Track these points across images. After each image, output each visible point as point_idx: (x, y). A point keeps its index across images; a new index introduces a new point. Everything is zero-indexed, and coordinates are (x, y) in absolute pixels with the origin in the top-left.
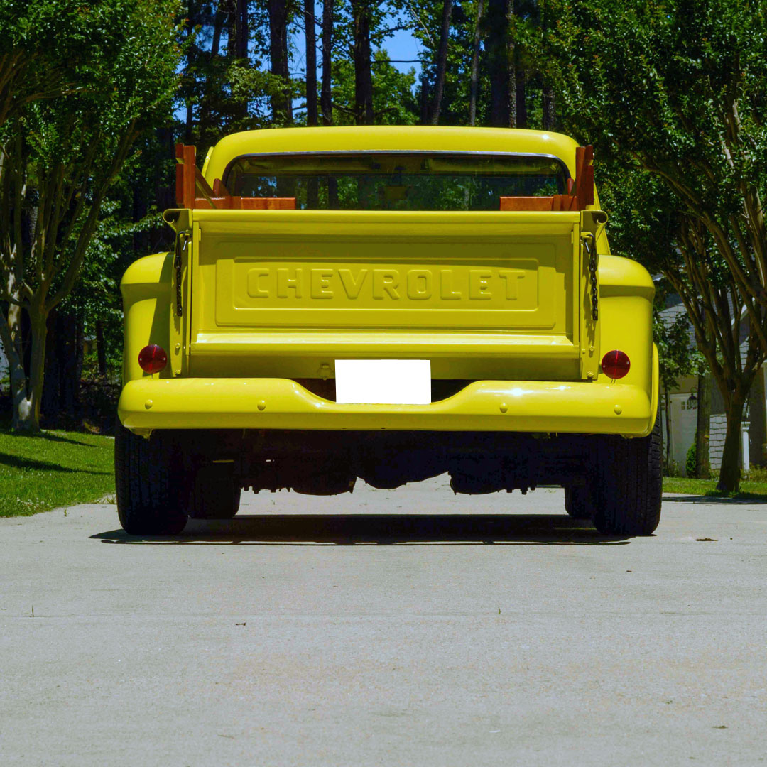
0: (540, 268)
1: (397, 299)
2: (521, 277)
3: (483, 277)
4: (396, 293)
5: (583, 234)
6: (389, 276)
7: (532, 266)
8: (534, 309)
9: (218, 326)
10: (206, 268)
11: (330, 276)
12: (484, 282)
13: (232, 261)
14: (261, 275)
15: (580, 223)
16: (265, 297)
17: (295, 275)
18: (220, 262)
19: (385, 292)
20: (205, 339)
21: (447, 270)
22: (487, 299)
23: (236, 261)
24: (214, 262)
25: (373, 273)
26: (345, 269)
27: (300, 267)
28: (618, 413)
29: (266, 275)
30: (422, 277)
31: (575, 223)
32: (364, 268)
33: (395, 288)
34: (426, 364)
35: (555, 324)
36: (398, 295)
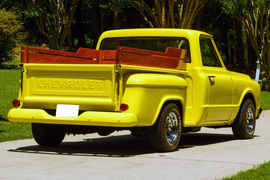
0: (106, 80)
1: (72, 88)
2: (101, 83)
3: (92, 82)
4: (72, 86)
5: (116, 71)
6: (70, 82)
7: (104, 80)
8: (104, 91)
9: (31, 95)
10: (29, 79)
11: (57, 82)
12: (92, 84)
13: (34, 77)
14: (41, 81)
15: (114, 68)
16: (42, 87)
17: (49, 81)
18: (32, 77)
19: (69, 86)
20: (28, 98)
21: (84, 80)
22: (93, 88)
23: (36, 77)
24: (30, 78)
25: (66, 81)
26: (60, 80)
27: (50, 79)
28: (119, 121)
29: (42, 81)
30: (78, 82)
31: (113, 68)
32: (64, 80)
33: (71, 85)
34: (78, 106)
35: (109, 96)
36: (72, 87)
